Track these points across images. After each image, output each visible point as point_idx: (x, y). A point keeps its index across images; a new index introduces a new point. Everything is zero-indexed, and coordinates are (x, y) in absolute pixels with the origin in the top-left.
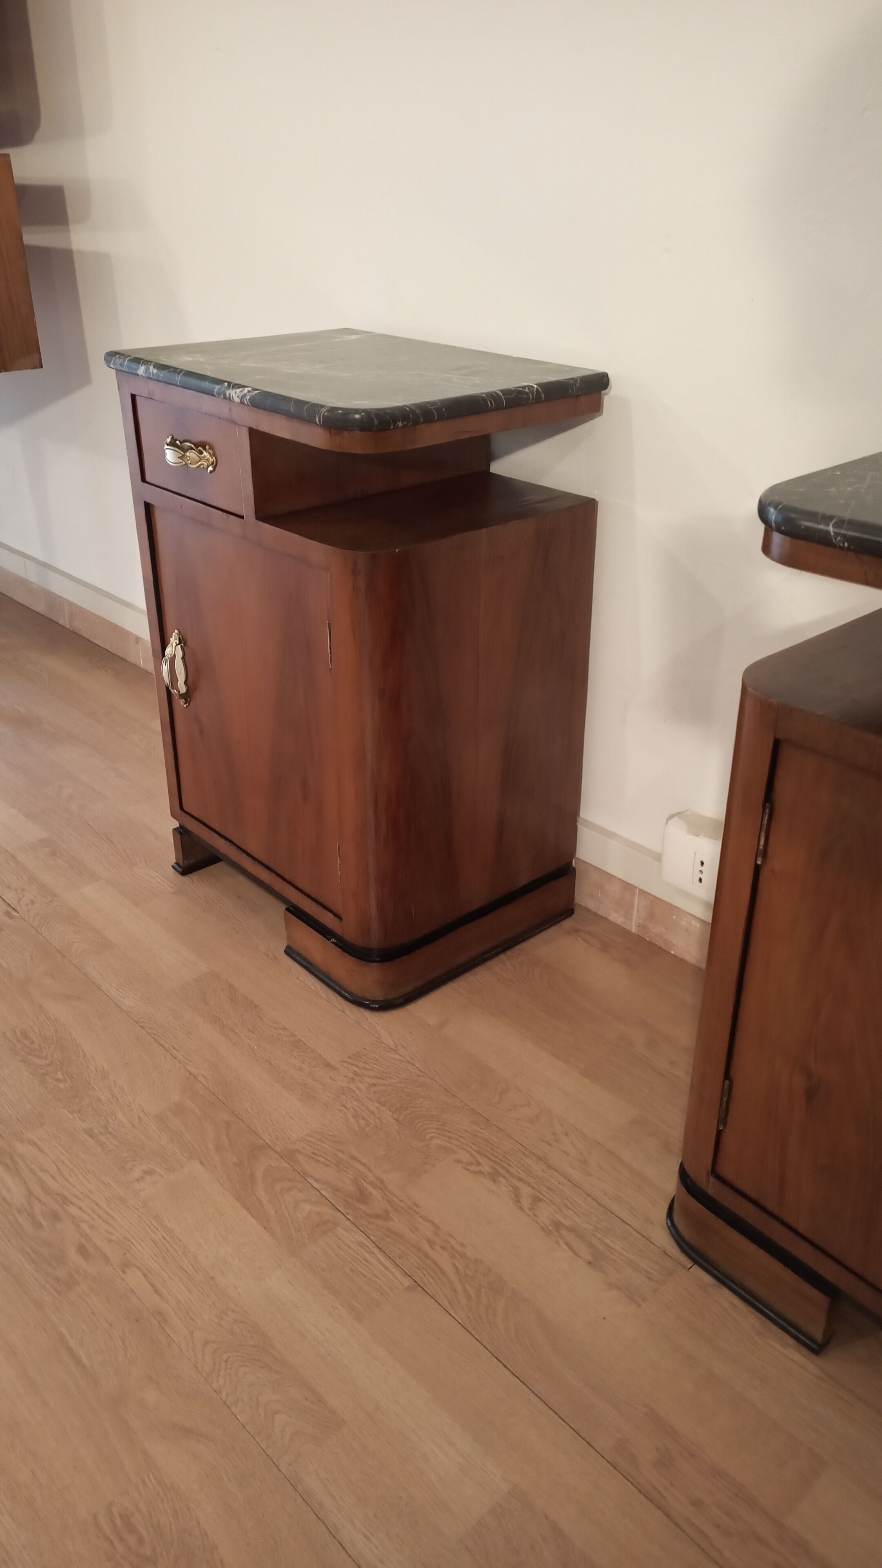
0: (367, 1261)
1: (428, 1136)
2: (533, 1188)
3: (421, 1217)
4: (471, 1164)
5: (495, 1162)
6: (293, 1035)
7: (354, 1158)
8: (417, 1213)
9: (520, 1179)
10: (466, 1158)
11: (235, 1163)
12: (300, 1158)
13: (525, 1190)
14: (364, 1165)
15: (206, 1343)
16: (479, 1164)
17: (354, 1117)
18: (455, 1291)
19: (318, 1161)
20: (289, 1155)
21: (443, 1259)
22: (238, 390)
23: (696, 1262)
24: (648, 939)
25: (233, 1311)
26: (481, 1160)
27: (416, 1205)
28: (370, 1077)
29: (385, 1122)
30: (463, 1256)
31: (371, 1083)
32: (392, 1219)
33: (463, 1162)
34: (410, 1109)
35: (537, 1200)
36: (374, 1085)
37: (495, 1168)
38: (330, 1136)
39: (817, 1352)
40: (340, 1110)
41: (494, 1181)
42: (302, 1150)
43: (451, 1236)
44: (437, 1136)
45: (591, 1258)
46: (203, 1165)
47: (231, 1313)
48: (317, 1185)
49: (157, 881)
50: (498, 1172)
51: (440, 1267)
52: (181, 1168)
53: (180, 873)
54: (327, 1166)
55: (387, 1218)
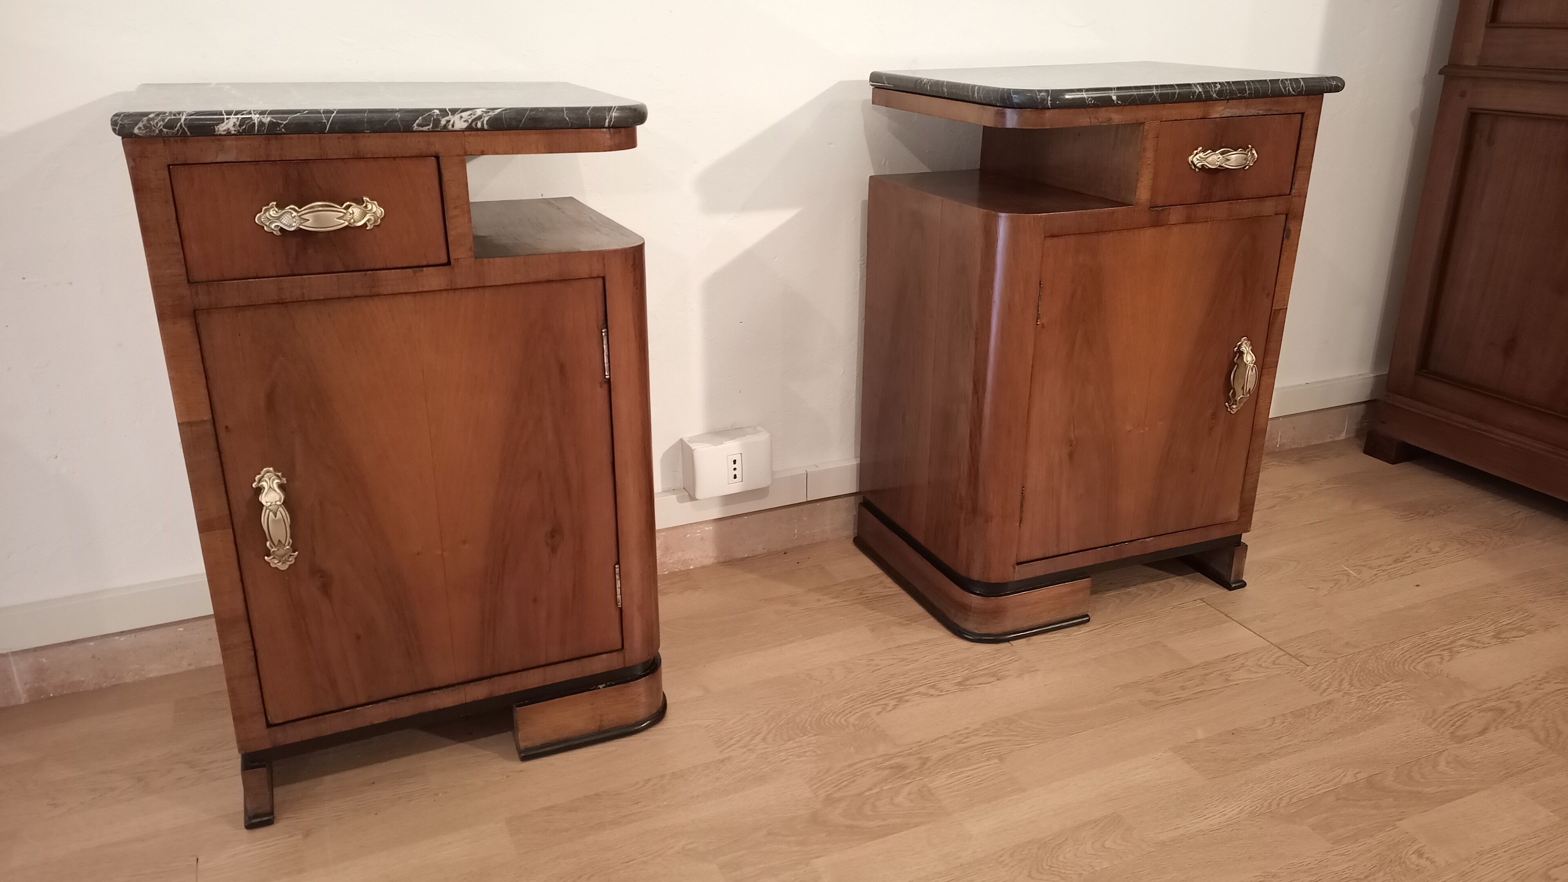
0: (968, 777)
1: (843, 720)
3: (932, 742)
4: (884, 709)
5: (887, 697)
6: (663, 776)
7: (850, 766)
8: (927, 743)
9: (910, 690)
10: (879, 709)
11: (827, 836)
12: (838, 795)
13: (922, 689)
14: (861, 761)
16: (887, 705)
17: (799, 757)
18: (1009, 740)
19: (846, 786)
20: (830, 801)
21: (974, 740)
22: (464, 114)
23: (1007, 641)
24: (666, 573)
25: (1001, 857)
26: (882, 702)
27: (919, 742)
28: (752, 740)
29: (814, 742)
30: (977, 730)
31: (761, 741)
32: (929, 757)
33: (881, 712)
34: (806, 726)
35: (933, 687)
36: (764, 739)
37: (895, 698)
38: (817, 774)
39: (1088, 620)
40: (788, 763)
41: (907, 701)
42: (828, 793)
43: (955, 732)
44: (845, 718)
45: (994, 678)
46: (821, 856)
47: (1002, 859)
48: (876, 790)
49: (263, 848)
50: (897, 698)
51: (984, 743)
52: (816, 872)
53: (270, 823)
54: (854, 782)
55: (928, 759)
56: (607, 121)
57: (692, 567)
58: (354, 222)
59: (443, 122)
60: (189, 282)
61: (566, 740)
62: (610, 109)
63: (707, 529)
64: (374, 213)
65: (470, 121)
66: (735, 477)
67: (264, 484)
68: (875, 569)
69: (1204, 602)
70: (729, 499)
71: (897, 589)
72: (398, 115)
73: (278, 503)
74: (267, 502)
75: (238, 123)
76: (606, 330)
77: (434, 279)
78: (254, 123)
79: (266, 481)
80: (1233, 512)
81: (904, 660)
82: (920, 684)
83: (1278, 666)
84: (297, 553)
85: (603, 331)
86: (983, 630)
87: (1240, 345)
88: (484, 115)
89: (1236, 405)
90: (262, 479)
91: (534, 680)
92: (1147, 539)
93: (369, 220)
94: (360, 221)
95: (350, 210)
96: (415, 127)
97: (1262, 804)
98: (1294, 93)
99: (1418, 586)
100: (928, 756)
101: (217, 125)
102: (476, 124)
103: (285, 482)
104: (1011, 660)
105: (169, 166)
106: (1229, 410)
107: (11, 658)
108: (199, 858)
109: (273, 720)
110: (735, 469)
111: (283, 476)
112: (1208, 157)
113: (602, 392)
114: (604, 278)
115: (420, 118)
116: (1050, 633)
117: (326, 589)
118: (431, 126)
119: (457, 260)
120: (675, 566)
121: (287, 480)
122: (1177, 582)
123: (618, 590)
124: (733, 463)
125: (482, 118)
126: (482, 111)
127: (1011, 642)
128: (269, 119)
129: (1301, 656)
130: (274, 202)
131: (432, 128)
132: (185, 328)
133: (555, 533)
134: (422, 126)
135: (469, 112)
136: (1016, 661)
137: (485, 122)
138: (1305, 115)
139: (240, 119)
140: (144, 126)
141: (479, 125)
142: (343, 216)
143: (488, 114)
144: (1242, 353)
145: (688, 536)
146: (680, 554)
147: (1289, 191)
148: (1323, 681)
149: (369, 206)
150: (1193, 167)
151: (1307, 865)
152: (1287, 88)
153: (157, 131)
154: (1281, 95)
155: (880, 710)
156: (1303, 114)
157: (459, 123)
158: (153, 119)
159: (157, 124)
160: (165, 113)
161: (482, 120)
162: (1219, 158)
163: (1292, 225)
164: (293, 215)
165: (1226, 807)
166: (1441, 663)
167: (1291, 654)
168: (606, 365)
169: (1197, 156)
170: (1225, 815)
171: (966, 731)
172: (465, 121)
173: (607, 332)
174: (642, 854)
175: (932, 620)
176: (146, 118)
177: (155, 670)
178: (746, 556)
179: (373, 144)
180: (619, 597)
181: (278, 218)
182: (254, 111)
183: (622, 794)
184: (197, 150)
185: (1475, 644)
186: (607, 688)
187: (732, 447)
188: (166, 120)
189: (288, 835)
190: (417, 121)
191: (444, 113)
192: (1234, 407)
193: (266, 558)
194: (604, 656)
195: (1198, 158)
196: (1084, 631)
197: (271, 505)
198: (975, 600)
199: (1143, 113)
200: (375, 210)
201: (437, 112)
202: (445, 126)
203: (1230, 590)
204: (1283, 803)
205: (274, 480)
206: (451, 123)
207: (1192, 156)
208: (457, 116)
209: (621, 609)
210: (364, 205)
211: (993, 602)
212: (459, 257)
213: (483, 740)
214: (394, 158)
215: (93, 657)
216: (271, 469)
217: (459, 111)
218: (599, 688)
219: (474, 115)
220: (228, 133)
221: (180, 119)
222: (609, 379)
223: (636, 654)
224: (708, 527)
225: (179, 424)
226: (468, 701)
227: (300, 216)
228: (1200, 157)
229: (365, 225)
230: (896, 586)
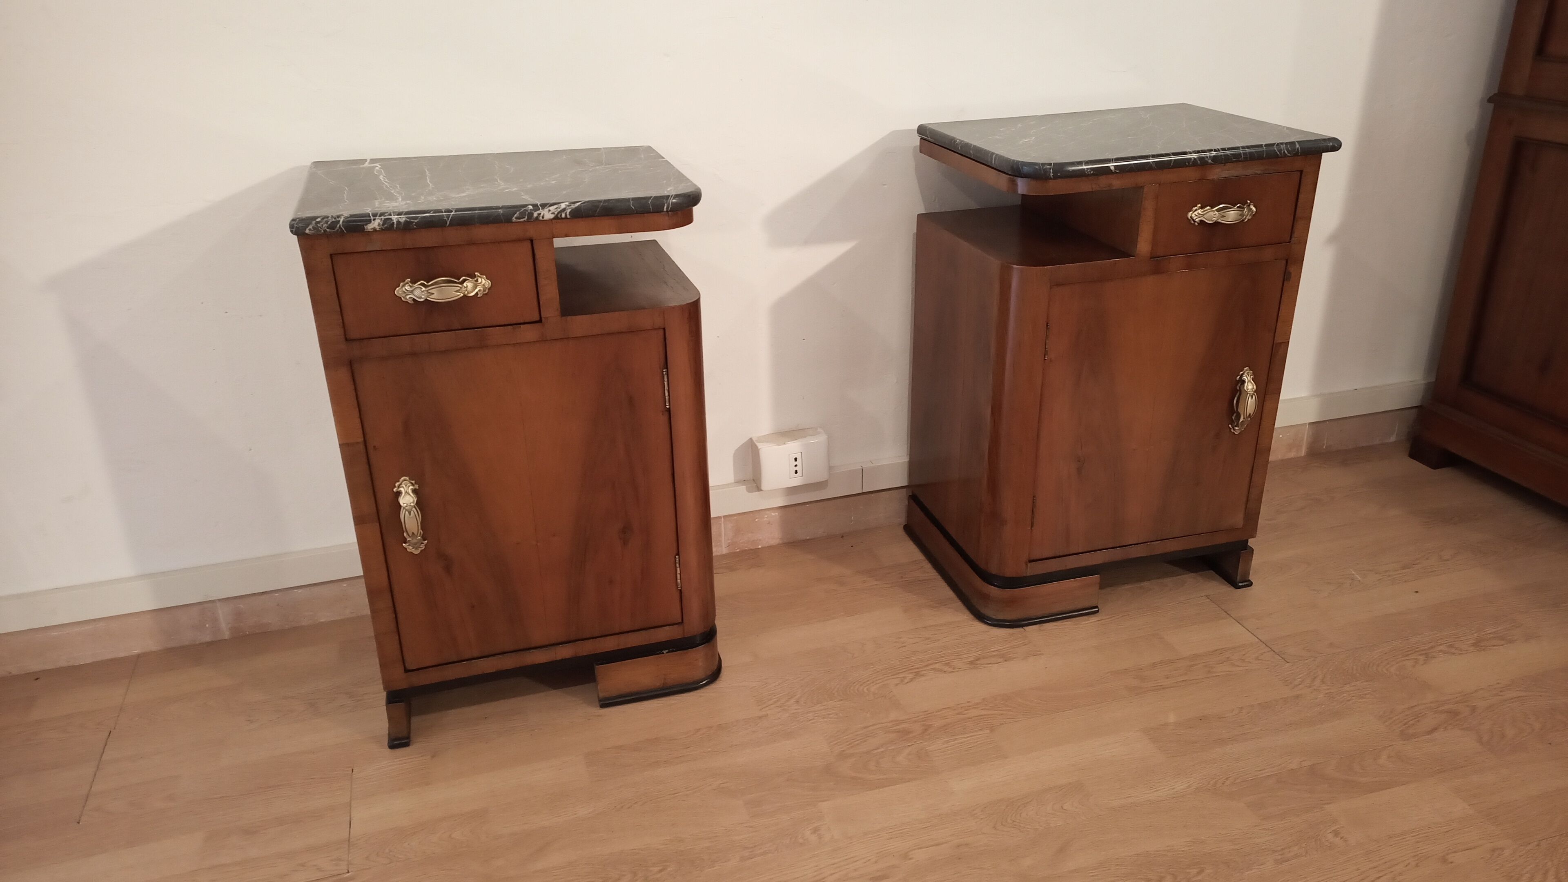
0: (962, 743)
1: (865, 689)
2: (937, 663)
3: (936, 712)
4: (902, 681)
5: (906, 671)
6: (711, 727)
7: (866, 727)
8: (932, 713)
9: (927, 666)
10: (896, 681)
11: (834, 784)
12: (850, 751)
13: (937, 666)
14: (874, 725)
15: (995, 828)
16: (904, 678)
17: (824, 718)
18: (1003, 714)
19: (858, 744)
20: (843, 756)
21: (974, 713)
22: (552, 208)
23: (1022, 626)
24: (738, 550)
25: (974, 810)
26: (901, 676)
27: (925, 711)
28: (787, 701)
29: (839, 706)
30: (977, 704)
31: (795, 703)
32: (932, 725)
33: (899, 683)
34: (833, 692)
35: (947, 664)
36: (797, 702)
37: (912, 673)
38: (836, 733)
39: (1098, 611)
40: (813, 723)
41: (922, 676)
42: (842, 749)
43: (958, 705)
44: (867, 687)
45: (1002, 659)
46: (826, 801)
47: (975, 812)
48: (882, 750)
49: (400, 764)
50: (916, 672)
51: (981, 715)
52: (821, 812)
53: (406, 745)
54: (865, 741)
55: (930, 726)
56: (665, 207)
57: (760, 547)
58: (468, 293)
59: (535, 215)
60: (347, 340)
61: (637, 693)
62: (668, 197)
63: (773, 514)
64: (483, 285)
65: (556, 213)
66: (796, 472)
67: (402, 489)
68: (918, 555)
69: (1209, 598)
70: (792, 491)
71: (934, 574)
72: (501, 211)
73: (412, 504)
74: (404, 504)
75: (381, 223)
76: (666, 370)
77: (529, 333)
78: (394, 223)
79: (403, 487)
80: (1238, 519)
81: (927, 639)
82: (937, 662)
83: (1260, 662)
84: (426, 541)
85: (664, 370)
86: (1000, 616)
87: (1242, 374)
88: (568, 208)
89: (1238, 427)
90: (401, 486)
91: (610, 644)
92: (1152, 543)
93: (479, 290)
94: (472, 292)
95: (465, 284)
96: (514, 219)
97: (1209, 782)
98: (1289, 155)
99: (1417, 592)
100: (931, 723)
101: (366, 225)
102: (561, 216)
103: (418, 488)
104: (1021, 644)
105: (331, 255)
106: (1232, 431)
107: (218, 604)
108: (354, 768)
109: (410, 666)
110: (796, 466)
111: (416, 483)
112: (1205, 214)
113: (663, 419)
114: (664, 329)
115: (518, 213)
116: (1061, 621)
117: (448, 569)
118: (526, 218)
119: (546, 318)
120: (746, 545)
121: (419, 487)
122: (1189, 579)
123: (678, 576)
124: (794, 460)
125: (565, 210)
126: (566, 205)
127: (1025, 628)
128: (404, 219)
129: (1284, 654)
130: (409, 278)
131: (527, 219)
132: (343, 374)
133: (626, 530)
134: (520, 219)
135: (555, 206)
136: (1024, 645)
137: (568, 213)
138: (1303, 173)
139: (383, 219)
140: (313, 228)
141: (563, 216)
142: (459, 290)
143: (570, 207)
144: (1243, 382)
145: (757, 520)
146: (750, 535)
147: (1289, 238)
148: (1297, 677)
149: (480, 280)
150: (1192, 222)
151: (1234, 836)
152: (1282, 152)
153: (323, 231)
154: (1277, 156)
155: (898, 682)
156: (1301, 171)
157: (547, 214)
158: (319, 222)
159: (322, 225)
160: (328, 217)
161: (565, 212)
162: (1215, 215)
163: (1292, 269)
164: (422, 290)
165: (1176, 782)
166: (1414, 666)
167: (1276, 651)
168: (667, 398)
169: (1196, 213)
170: (1174, 789)
171: (968, 704)
172: (552, 213)
173: (667, 372)
174: (686, 788)
175: (959, 604)
176: (314, 222)
177: (324, 617)
178: (808, 538)
179: (482, 232)
180: (679, 581)
181: (412, 292)
182: (393, 212)
183: (676, 740)
184: (354, 243)
185: (1453, 650)
186: (670, 653)
187: (794, 447)
188: (329, 223)
189: (420, 755)
190: (516, 215)
191: (536, 207)
192: (1237, 428)
193: (404, 544)
194: (667, 628)
195: (1196, 214)
196: (1094, 621)
197: (406, 506)
198: (993, 591)
199: (1141, 178)
200: (484, 282)
201: (531, 207)
202: (537, 218)
203: (1237, 589)
204: (1228, 783)
205: (409, 486)
206: (542, 215)
207: (1192, 212)
208: (546, 210)
209: (681, 590)
210: (476, 279)
211: (1008, 593)
212: (548, 316)
213: (573, 688)
214: (499, 243)
215: (278, 605)
216: (407, 478)
217: (548, 206)
218: (663, 653)
219: (559, 208)
220: (375, 230)
221: (339, 221)
222: (669, 408)
223: (694, 625)
224: (774, 513)
225: (340, 445)
226: (558, 659)
227: (427, 291)
228: (1198, 213)
229: (477, 293)
230: (934, 571)
